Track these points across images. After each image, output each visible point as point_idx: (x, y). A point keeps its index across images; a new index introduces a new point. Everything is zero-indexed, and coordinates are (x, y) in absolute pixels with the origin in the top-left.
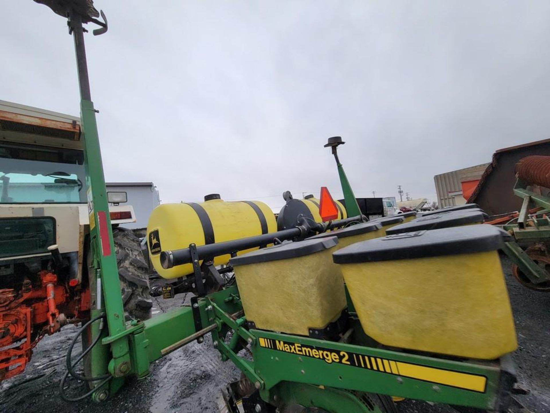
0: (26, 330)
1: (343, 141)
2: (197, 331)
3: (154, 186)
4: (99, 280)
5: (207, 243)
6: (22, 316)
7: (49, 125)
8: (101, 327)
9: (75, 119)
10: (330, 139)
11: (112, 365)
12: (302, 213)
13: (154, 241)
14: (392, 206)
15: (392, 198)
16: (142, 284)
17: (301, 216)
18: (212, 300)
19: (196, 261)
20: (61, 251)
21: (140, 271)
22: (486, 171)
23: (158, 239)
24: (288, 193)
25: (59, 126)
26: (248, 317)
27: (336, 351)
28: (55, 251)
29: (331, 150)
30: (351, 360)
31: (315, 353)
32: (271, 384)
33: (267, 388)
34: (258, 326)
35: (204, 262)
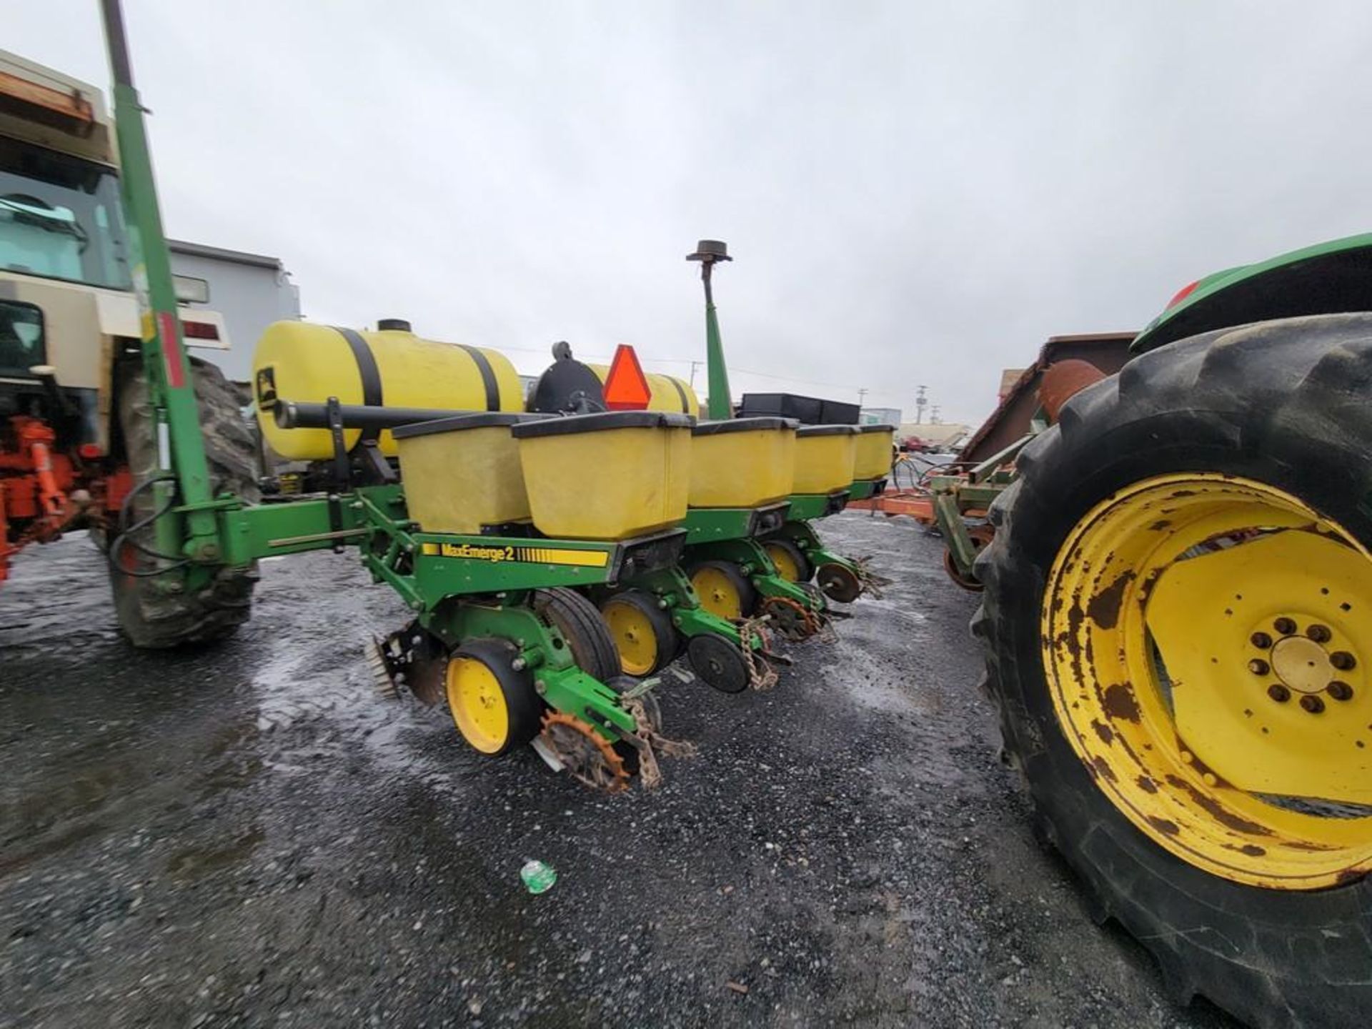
1: (729, 253)
2: (334, 529)
3: (285, 270)
4: (163, 428)
5: (368, 402)
8: (170, 493)
9: (79, 87)
10: (703, 244)
11: (189, 547)
12: (582, 390)
13: (266, 388)
16: (240, 471)
17: (580, 396)
18: (364, 496)
19: (337, 426)
20: (62, 382)
21: (239, 449)
22: (1023, 378)
23: (273, 385)
24: (563, 346)
25: (38, 97)
26: (413, 519)
27: (503, 548)
28: (48, 379)
29: (700, 270)
30: (514, 555)
31: (482, 553)
32: (431, 602)
33: (428, 609)
34: (425, 528)
35: (362, 437)
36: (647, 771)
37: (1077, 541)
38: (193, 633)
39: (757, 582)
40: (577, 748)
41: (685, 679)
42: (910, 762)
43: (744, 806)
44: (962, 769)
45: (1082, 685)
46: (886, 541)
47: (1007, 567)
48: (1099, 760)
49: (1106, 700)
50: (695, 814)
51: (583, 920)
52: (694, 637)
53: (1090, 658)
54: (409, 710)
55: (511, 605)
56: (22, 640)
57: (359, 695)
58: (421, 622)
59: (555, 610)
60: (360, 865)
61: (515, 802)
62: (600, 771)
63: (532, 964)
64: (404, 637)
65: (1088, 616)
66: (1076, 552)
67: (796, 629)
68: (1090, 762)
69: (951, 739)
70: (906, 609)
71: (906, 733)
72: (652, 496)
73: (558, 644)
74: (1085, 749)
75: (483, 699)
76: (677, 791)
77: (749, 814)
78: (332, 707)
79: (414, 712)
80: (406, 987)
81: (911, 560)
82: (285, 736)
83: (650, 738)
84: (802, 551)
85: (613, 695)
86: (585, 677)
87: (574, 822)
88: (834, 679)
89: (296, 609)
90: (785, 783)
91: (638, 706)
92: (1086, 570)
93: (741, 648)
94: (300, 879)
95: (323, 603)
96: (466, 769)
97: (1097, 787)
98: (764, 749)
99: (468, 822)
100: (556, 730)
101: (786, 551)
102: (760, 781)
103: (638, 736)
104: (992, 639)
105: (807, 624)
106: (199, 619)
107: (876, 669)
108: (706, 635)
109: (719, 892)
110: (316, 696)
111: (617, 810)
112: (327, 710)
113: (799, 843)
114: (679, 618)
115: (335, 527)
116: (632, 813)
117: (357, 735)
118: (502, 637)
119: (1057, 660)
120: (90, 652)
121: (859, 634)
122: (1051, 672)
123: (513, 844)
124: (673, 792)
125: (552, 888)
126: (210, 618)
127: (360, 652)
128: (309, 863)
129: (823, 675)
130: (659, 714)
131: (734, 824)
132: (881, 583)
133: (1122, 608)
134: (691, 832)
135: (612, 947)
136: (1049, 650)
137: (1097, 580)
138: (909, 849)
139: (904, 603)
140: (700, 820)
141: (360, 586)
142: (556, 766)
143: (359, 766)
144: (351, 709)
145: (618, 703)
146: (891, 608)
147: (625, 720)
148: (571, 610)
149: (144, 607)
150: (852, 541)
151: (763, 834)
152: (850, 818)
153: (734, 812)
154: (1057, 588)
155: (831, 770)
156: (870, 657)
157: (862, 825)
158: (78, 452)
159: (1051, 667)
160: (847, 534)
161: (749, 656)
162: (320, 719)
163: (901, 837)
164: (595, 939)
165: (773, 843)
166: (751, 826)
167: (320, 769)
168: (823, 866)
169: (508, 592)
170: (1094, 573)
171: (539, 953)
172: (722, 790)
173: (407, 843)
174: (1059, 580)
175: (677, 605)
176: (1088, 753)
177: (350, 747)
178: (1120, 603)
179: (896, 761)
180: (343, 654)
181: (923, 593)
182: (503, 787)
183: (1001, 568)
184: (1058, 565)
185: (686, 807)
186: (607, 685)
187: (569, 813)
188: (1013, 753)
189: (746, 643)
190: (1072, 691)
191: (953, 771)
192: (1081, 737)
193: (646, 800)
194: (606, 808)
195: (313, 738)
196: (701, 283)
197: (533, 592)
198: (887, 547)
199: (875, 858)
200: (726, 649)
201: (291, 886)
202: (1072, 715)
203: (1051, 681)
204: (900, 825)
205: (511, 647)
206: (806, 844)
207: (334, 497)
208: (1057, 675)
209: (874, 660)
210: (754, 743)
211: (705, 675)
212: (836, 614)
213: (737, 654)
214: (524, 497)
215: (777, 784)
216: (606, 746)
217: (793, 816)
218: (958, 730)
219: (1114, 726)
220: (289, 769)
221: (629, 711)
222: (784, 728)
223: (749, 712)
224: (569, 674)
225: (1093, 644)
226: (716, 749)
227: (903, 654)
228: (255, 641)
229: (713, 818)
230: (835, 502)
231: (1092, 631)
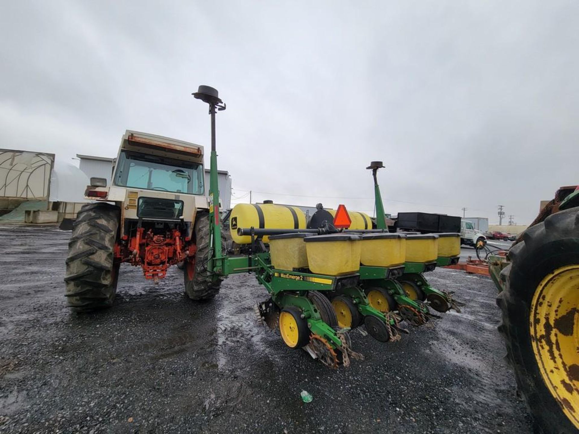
0: (165, 258)
1: (383, 166)
2: (249, 267)
3: (229, 174)
4: (212, 236)
5: (260, 228)
6: (165, 250)
7: (188, 150)
8: (212, 254)
9: (199, 147)
10: (373, 163)
11: (215, 269)
13: (234, 223)
14: (473, 229)
15: (484, 219)
18: (258, 256)
19: (253, 235)
20: (185, 220)
23: (236, 222)
26: (272, 265)
27: (300, 276)
28: (182, 220)
29: (372, 172)
30: (303, 279)
31: (293, 277)
32: (276, 292)
33: (275, 294)
34: (276, 268)
35: (258, 237)
36: (345, 362)
37: (542, 291)
38: (204, 296)
39: (396, 298)
40: (321, 349)
41: (364, 334)
42: (472, 391)
43: (388, 391)
44: (502, 400)
45: (555, 362)
46: (474, 286)
47: (510, 301)
48: (565, 400)
49: (569, 371)
50: (366, 389)
51: (322, 416)
52: (367, 316)
53: (558, 349)
54: (264, 331)
55: (301, 296)
56: (163, 293)
57: (249, 323)
58: (273, 298)
59: (314, 299)
60: (251, 378)
61: (299, 370)
62: (329, 358)
63: (304, 424)
64: (267, 304)
65: (554, 328)
66: (542, 296)
67: (414, 320)
68: (559, 400)
69: (498, 385)
70: (481, 320)
71: (472, 378)
72: (347, 263)
73: (316, 311)
74: (557, 393)
75: (290, 327)
76: (359, 379)
77: (389, 395)
78: (242, 326)
79: (266, 332)
80: (265, 418)
81: (487, 296)
82: (229, 333)
83: (347, 350)
84: (419, 287)
85: (334, 332)
86: (324, 324)
87: (320, 381)
88: (436, 347)
89: (229, 292)
90: (407, 386)
91: (342, 337)
92: (550, 306)
93: (385, 323)
94: (235, 378)
95: (237, 290)
96: (283, 355)
97: (564, 413)
98: (399, 371)
99: (283, 373)
100: (314, 341)
101: (411, 286)
102: (396, 383)
103: (342, 348)
104: (507, 334)
105: (419, 318)
106: (206, 291)
107: (459, 347)
108: (371, 316)
109: (374, 420)
110: (237, 321)
111: (336, 381)
112: (240, 327)
113: (411, 411)
114: (361, 308)
115: (250, 266)
116: (341, 383)
117: (249, 337)
118: (297, 306)
119: (540, 348)
120: (179, 298)
121: (452, 329)
122: (537, 354)
123: (298, 384)
124: (358, 379)
125: (311, 402)
126: (209, 292)
127: (250, 309)
128: (237, 373)
129: (430, 345)
130: (350, 342)
131: (382, 397)
132: (459, 305)
133: (575, 326)
134: (364, 396)
135: (332, 428)
136: (535, 342)
137: (556, 311)
138: (467, 428)
139: (480, 318)
140: (368, 392)
141: (248, 286)
142: (314, 356)
143: (250, 347)
144: (247, 327)
145: (335, 335)
146: (471, 319)
147: (338, 340)
148: (320, 300)
149: (194, 286)
150: (454, 285)
151: (395, 404)
152: (437, 408)
153: (383, 392)
154: (536, 313)
155: (430, 386)
156: (457, 340)
157: (443, 412)
158: (185, 239)
159: (537, 351)
160: (451, 281)
161: (389, 327)
162: (238, 329)
163: (463, 422)
164: (326, 423)
165: (399, 408)
166: (390, 400)
167: (239, 345)
168: (422, 423)
169: (300, 291)
170: (554, 307)
171: (306, 422)
172: (378, 383)
173: (265, 375)
174: (536, 309)
175: (360, 303)
176: (559, 396)
177: (247, 340)
178: (573, 324)
179: (465, 389)
180: (244, 309)
181: (492, 314)
182: (295, 363)
183: (507, 301)
184: (534, 302)
185: (363, 386)
186: (332, 328)
187: (318, 378)
188: (522, 392)
189: (388, 321)
190: (549, 364)
191: (496, 400)
192: (555, 388)
193: (347, 380)
194: (332, 379)
195: (236, 335)
196: (373, 176)
197: (307, 291)
198: (473, 289)
199: (448, 427)
200: (380, 323)
201: (233, 379)
202: (550, 376)
203: (537, 358)
204: (463, 417)
205: (300, 310)
206: (415, 413)
207: (250, 256)
208: (540, 355)
209: (459, 342)
210: (394, 367)
211: (371, 333)
212: (433, 316)
213: (384, 326)
214: (307, 259)
215: (403, 386)
216: (331, 349)
217: (409, 400)
218: (502, 382)
219: (574, 385)
220: (230, 343)
221: (339, 338)
222: (408, 364)
223: (393, 354)
224: (319, 322)
225: (559, 341)
226: (377, 366)
227: (476, 342)
228: (219, 301)
229: (374, 392)
230: (430, 266)
231: (558, 335)
